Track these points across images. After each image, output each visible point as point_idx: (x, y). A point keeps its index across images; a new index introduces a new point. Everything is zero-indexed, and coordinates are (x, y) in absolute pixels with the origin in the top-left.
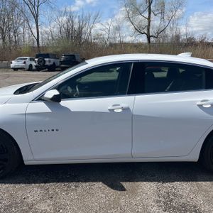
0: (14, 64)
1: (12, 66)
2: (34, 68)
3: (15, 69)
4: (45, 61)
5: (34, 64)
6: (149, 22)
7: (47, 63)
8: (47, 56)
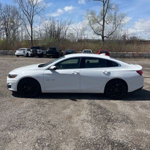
0: (17, 52)
1: (16, 53)
2: (29, 55)
3: (18, 56)
4: (37, 51)
5: (30, 53)
6: (104, 27)
7: (38, 53)
8: (38, 48)
